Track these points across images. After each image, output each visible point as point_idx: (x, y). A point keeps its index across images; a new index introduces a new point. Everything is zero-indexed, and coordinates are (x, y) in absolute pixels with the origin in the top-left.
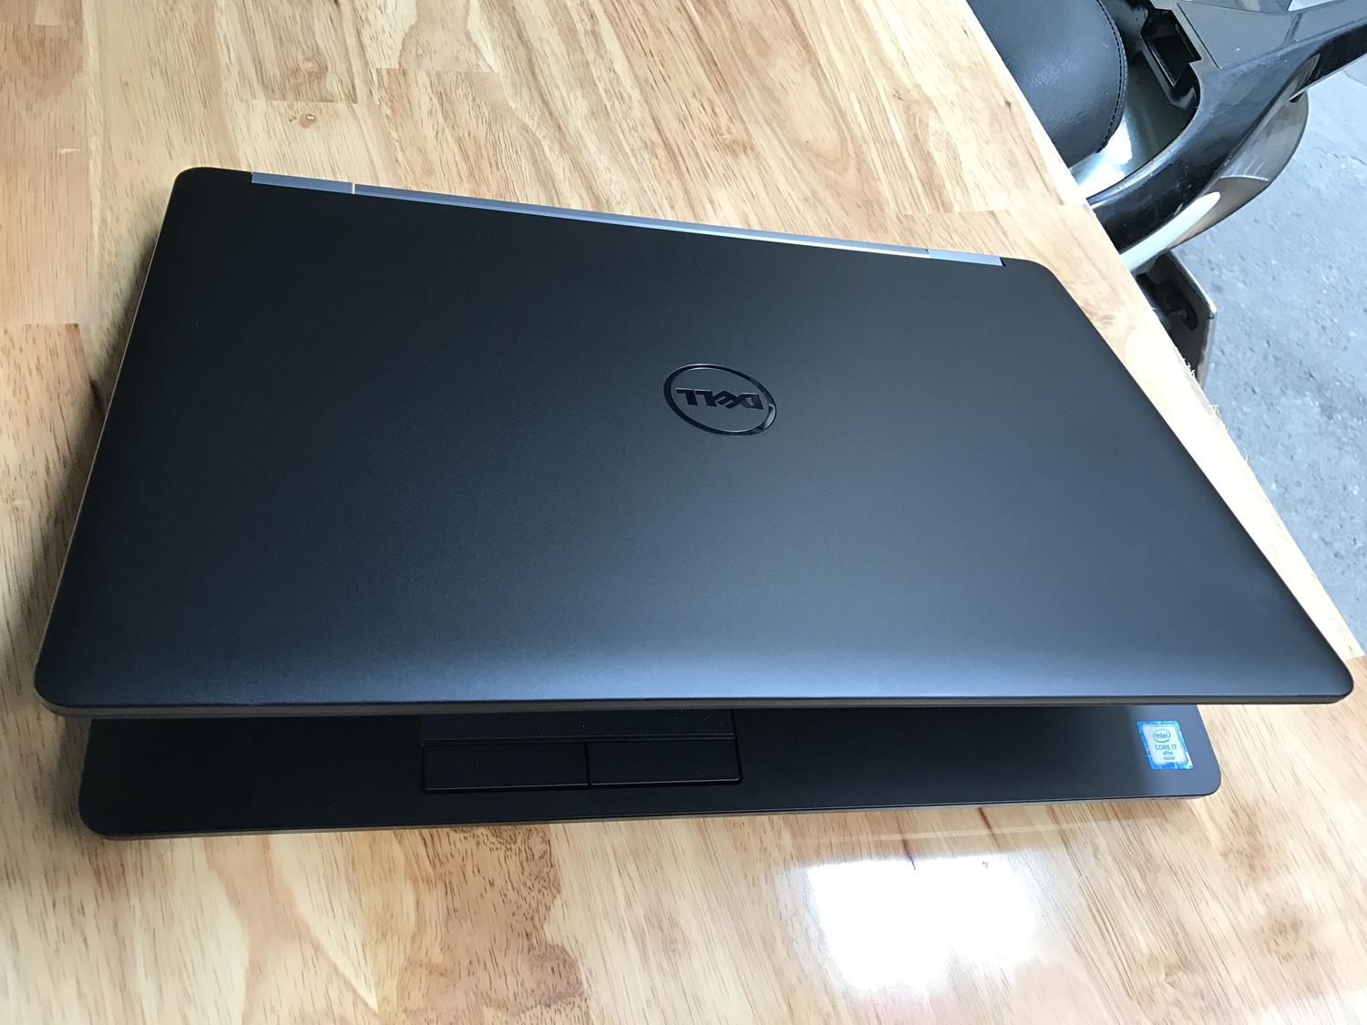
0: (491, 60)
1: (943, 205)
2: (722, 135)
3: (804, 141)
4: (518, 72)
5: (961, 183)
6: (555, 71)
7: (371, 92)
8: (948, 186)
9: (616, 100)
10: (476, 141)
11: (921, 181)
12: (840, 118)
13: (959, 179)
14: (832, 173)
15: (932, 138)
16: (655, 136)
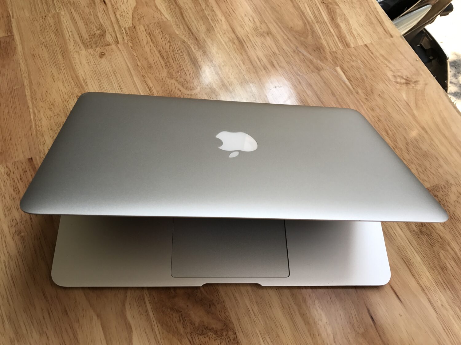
0: (166, 16)
1: (347, 45)
2: (258, 30)
3: (290, 27)
4: (177, 18)
5: (352, 34)
6: (191, 15)
7: (124, 38)
8: (348, 36)
9: (216, 23)
10: (166, 51)
11: (337, 36)
12: (302, 15)
13: (351, 33)
14: (302, 38)
15: (339, 18)
16: (233, 35)
